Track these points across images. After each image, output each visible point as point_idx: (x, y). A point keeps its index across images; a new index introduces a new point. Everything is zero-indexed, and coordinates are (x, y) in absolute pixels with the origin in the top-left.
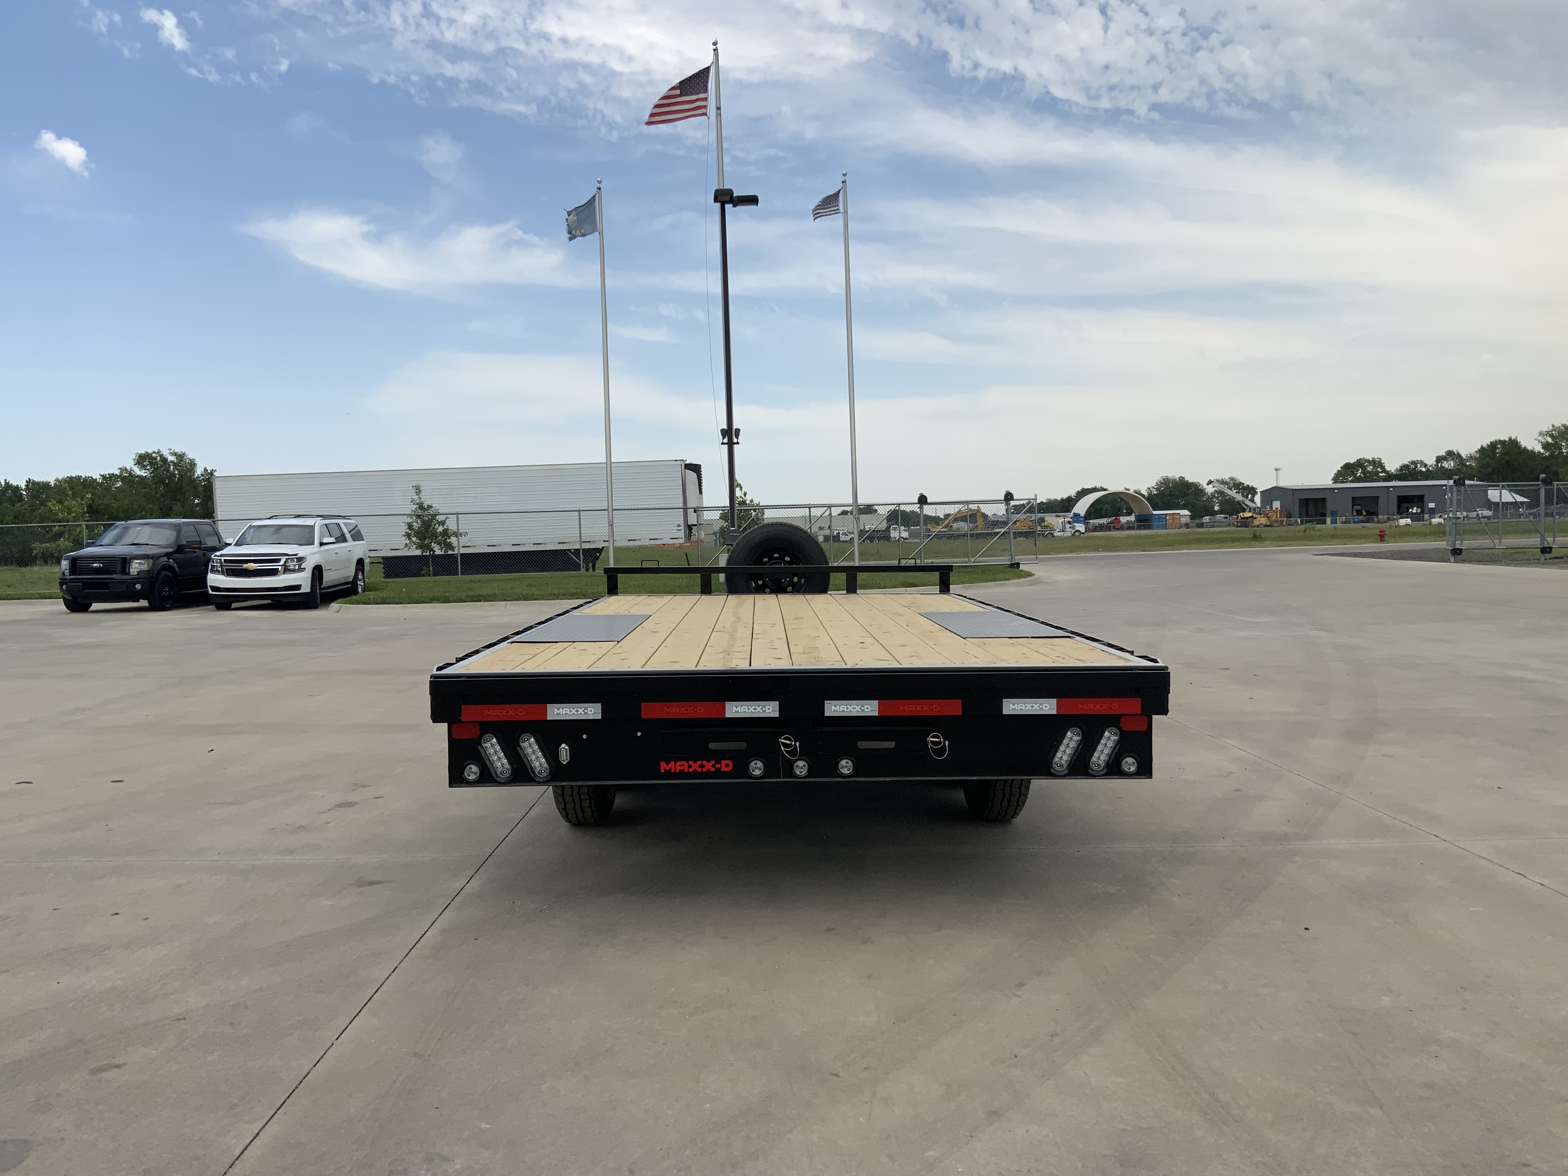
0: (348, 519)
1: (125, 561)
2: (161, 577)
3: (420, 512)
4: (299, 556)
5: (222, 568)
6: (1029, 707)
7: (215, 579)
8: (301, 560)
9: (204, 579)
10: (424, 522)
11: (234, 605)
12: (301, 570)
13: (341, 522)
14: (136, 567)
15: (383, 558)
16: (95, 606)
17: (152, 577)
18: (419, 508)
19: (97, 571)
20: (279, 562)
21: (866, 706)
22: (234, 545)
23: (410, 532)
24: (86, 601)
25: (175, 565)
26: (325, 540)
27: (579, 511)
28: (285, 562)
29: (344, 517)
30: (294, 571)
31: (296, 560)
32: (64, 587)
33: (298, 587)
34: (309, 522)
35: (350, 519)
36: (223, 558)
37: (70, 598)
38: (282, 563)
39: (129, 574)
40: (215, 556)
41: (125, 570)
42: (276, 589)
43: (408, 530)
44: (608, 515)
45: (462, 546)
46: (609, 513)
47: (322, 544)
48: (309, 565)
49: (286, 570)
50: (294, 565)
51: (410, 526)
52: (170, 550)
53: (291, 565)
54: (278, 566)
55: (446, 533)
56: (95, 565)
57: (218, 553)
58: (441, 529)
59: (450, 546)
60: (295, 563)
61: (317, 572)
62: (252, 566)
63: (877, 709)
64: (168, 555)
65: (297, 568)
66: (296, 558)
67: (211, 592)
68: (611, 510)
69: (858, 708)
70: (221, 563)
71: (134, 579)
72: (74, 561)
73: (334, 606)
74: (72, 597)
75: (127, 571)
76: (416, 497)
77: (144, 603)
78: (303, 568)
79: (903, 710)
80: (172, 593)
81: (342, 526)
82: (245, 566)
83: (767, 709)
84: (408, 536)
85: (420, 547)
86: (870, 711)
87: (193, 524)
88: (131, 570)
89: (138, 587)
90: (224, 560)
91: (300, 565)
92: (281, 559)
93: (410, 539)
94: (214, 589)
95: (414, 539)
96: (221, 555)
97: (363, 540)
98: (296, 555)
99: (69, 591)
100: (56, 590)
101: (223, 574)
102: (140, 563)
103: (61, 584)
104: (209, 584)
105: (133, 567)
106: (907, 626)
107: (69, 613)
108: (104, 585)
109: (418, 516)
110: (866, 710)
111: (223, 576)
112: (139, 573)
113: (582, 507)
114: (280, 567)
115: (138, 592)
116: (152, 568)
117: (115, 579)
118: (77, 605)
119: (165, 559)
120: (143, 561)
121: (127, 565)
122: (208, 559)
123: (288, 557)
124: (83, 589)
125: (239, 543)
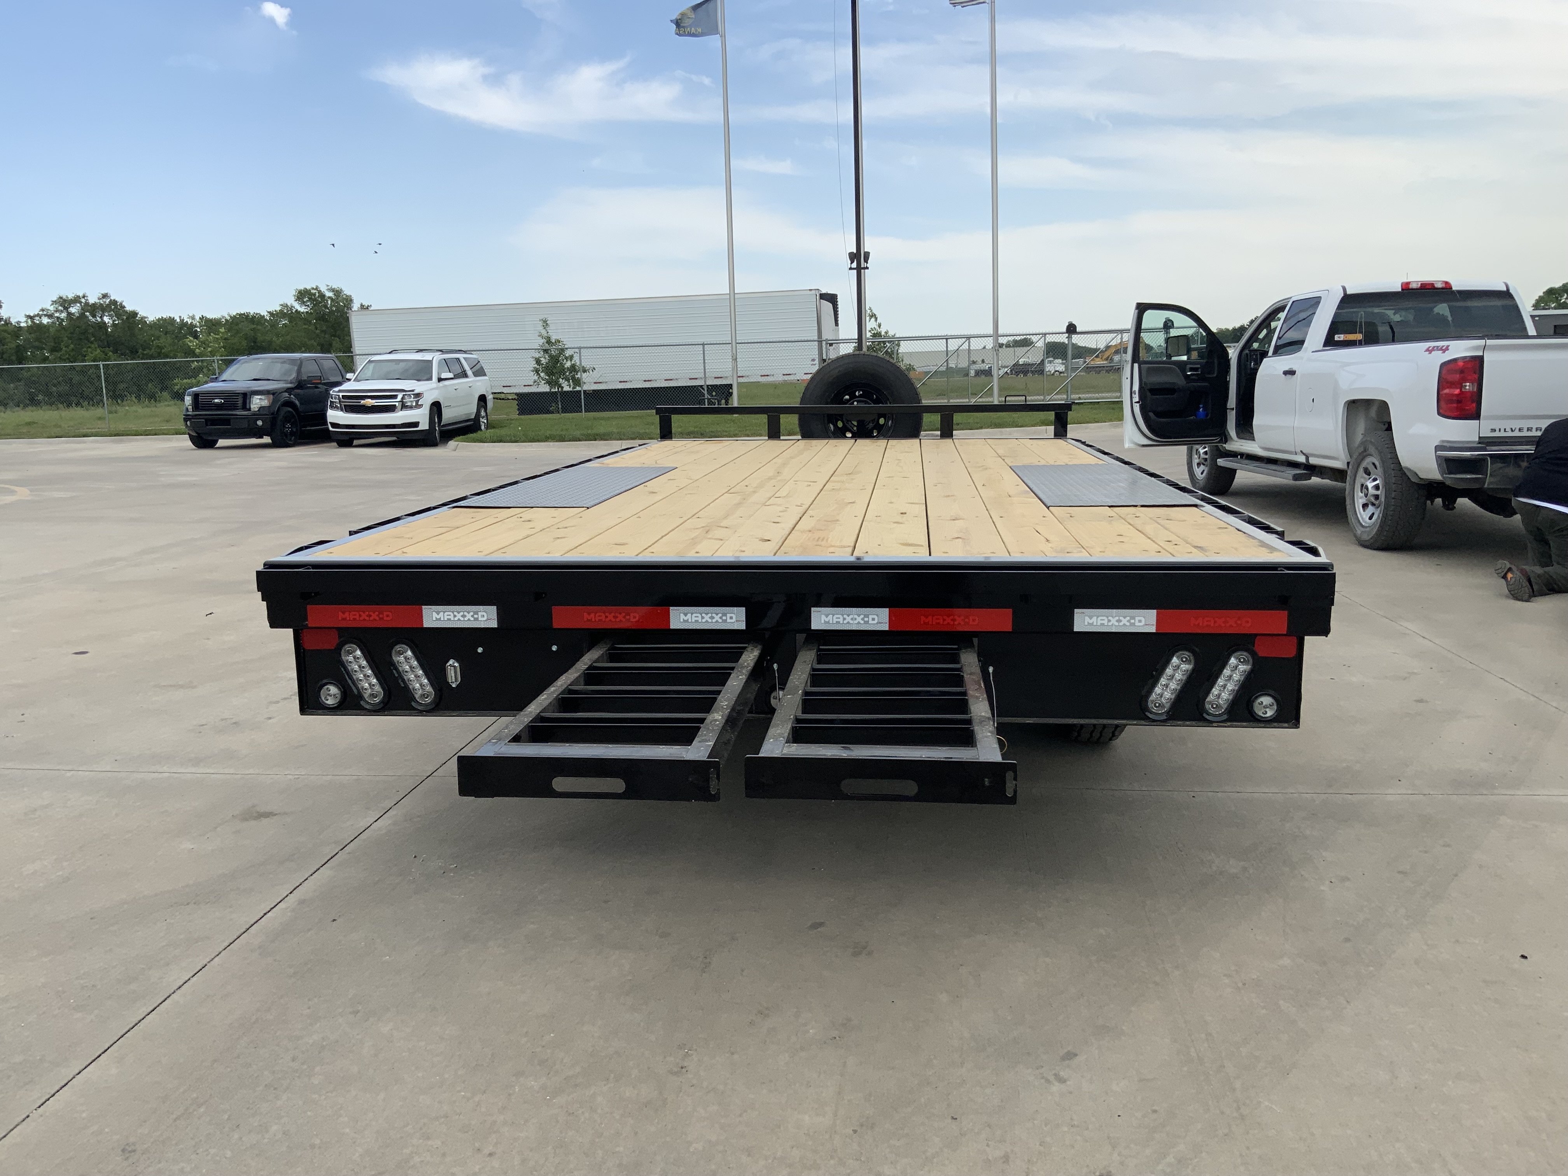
0: (469, 354)
1: (246, 396)
2: (282, 413)
3: (547, 346)
4: (416, 392)
5: (341, 405)
6: (1114, 621)
7: (334, 416)
8: (418, 395)
9: (324, 416)
10: (551, 356)
11: (356, 442)
12: (418, 406)
13: (461, 356)
14: (257, 403)
15: (517, 394)
16: (221, 442)
17: (273, 414)
18: (547, 342)
19: (219, 407)
20: (396, 398)
21: (871, 617)
22: (354, 381)
23: (538, 367)
24: (214, 438)
25: (297, 402)
26: (443, 376)
27: (703, 345)
28: (403, 398)
29: (465, 352)
30: (411, 407)
31: (412, 396)
32: (188, 423)
33: (416, 424)
34: (427, 356)
35: (472, 354)
36: (341, 394)
37: (194, 434)
38: (399, 398)
39: (250, 409)
40: (334, 391)
41: (245, 406)
42: (394, 426)
43: (536, 365)
44: (732, 349)
45: (590, 381)
46: (732, 347)
47: (440, 380)
48: (427, 401)
49: (404, 407)
50: (412, 401)
51: (538, 361)
52: (289, 385)
53: (409, 401)
54: (396, 402)
55: (573, 368)
56: (216, 401)
57: (336, 389)
58: (568, 364)
59: (577, 382)
60: (412, 399)
61: (435, 409)
62: (369, 402)
63: (887, 620)
64: (289, 390)
65: (414, 404)
66: (413, 394)
67: (331, 429)
68: (734, 343)
69: (859, 619)
70: (339, 398)
71: (255, 415)
72: (196, 396)
73: (452, 443)
74: (197, 433)
75: (248, 407)
76: (544, 332)
77: (267, 440)
78: (420, 405)
79: (925, 623)
80: (294, 430)
81: (463, 361)
82: (362, 402)
83: (728, 618)
84: (537, 371)
85: (549, 383)
86: (877, 623)
88: (252, 406)
89: (260, 423)
90: (342, 396)
91: (417, 402)
92: (397, 395)
93: (538, 374)
94: (334, 425)
95: (542, 375)
96: (340, 391)
97: (485, 375)
98: (413, 391)
99: (193, 427)
100: (181, 425)
101: (342, 410)
102: (260, 399)
103: (186, 420)
104: (330, 420)
105: (254, 403)
106: (983, 485)
107: (194, 449)
108: (227, 422)
109: (546, 351)
110: (871, 622)
111: (341, 412)
112: (260, 409)
113: (706, 341)
114: (397, 404)
115: (260, 428)
116: (274, 402)
117: (237, 415)
118: (203, 441)
119: (287, 395)
120: (263, 397)
121: (248, 401)
122: (327, 395)
123: (405, 393)
124: (207, 425)
125: (358, 378)
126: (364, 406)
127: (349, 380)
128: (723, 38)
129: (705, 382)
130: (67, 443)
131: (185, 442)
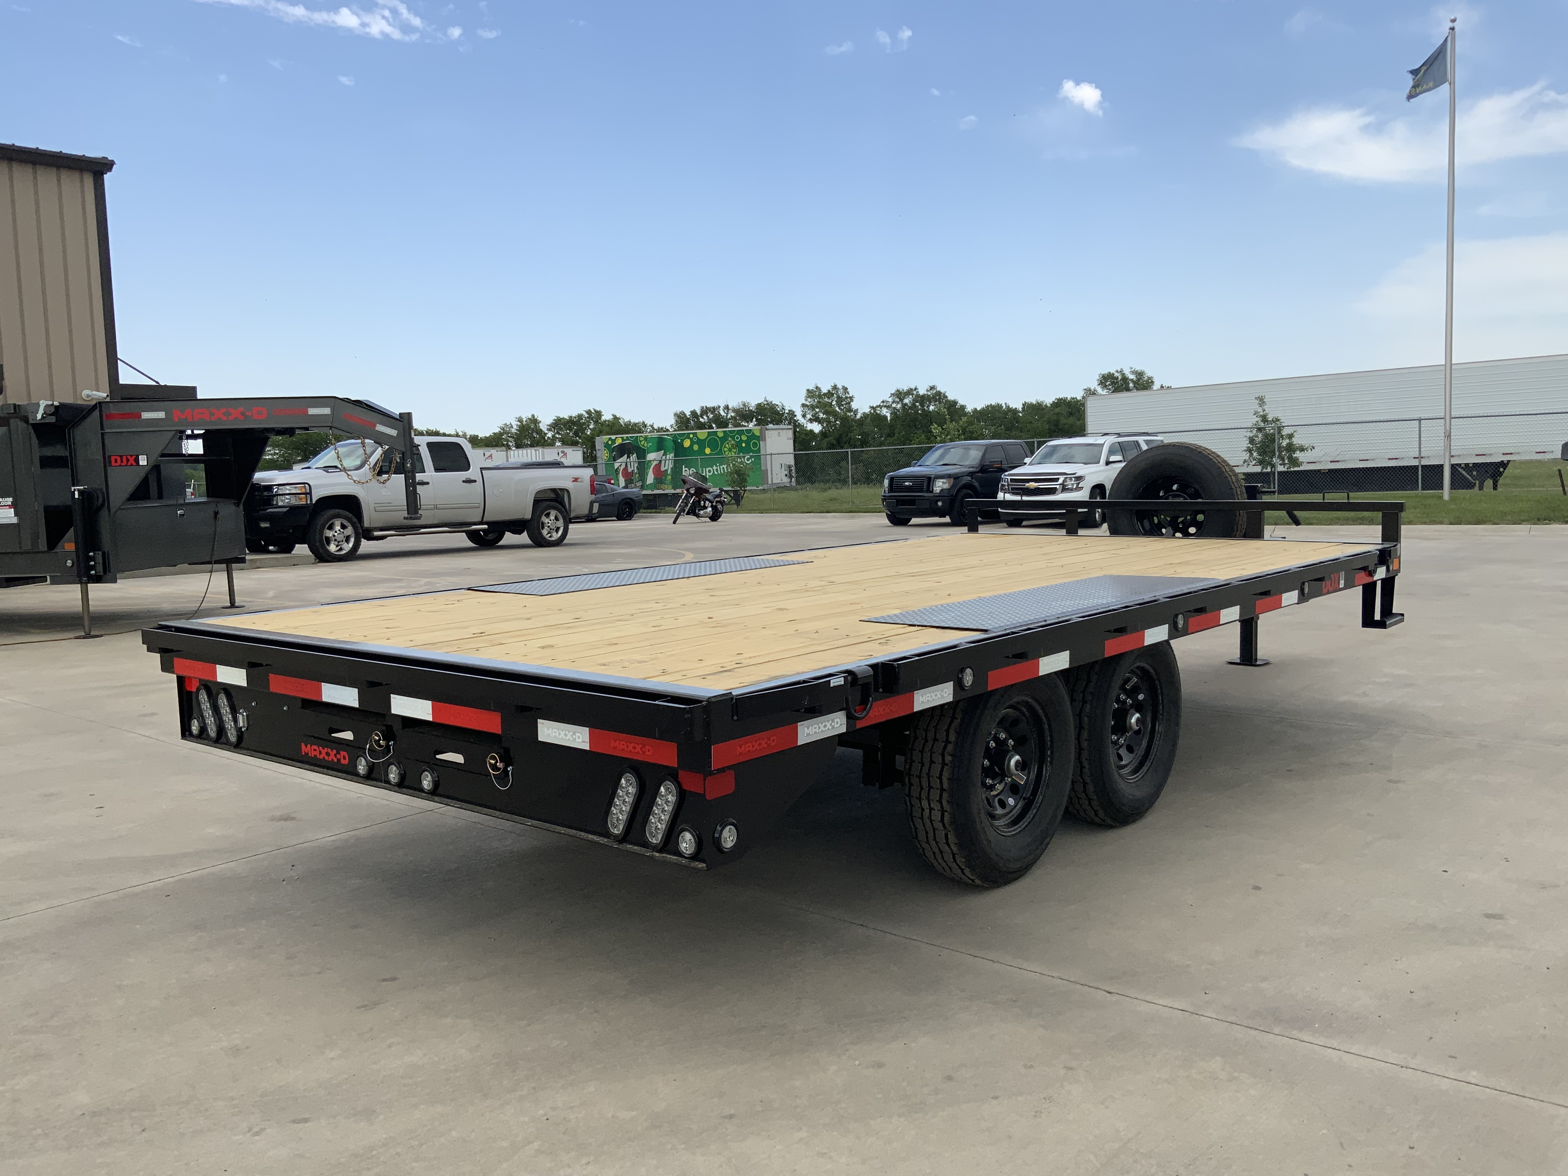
0: (1153, 436)
1: (929, 480)
2: (961, 495)
3: (1262, 425)
4: (1078, 475)
5: (1009, 487)
7: (1003, 498)
8: (1079, 479)
10: (1266, 436)
11: (1024, 523)
12: (1079, 489)
13: (1140, 439)
14: (940, 486)
16: (914, 521)
17: (952, 496)
18: (1262, 421)
19: (908, 489)
20: (1058, 481)
22: (1029, 465)
23: (1251, 446)
24: (906, 517)
25: (976, 484)
26: (1112, 459)
27: (1420, 420)
28: (1064, 481)
29: (1147, 434)
30: (1071, 490)
31: (1073, 479)
32: (886, 503)
34: (1100, 440)
35: (1157, 436)
36: (1009, 478)
37: (889, 513)
38: (1060, 481)
39: (932, 492)
40: (1005, 475)
41: (929, 490)
43: (1249, 445)
44: (1445, 425)
45: (1308, 461)
46: (1445, 422)
47: (1108, 463)
48: (1089, 483)
49: (1064, 489)
50: (1073, 484)
51: (1252, 440)
52: (975, 470)
53: (1070, 484)
54: (1056, 485)
55: (1291, 448)
56: (906, 484)
57: (1006, 473)
58: (1285, 443)
59: (1294, 462)
60: (1073, 482)
61: (1096, 490)
62: (1033, 485)
64: (971, 474)
65: (1075, 487)
66: (1074, 477)
68: (1449, 418)
70: (1008, 482)
71: (937, 496)
72: (892, 479)
74: (890, 512)
75: (931, 490)
76: (1260, 410)
77: (947, 519)
78: (1080, 488)
81: (1144, 444)
82: (1027, 484)
84: (1250, 450)
85: (1261, 462)
87: (1001, 445)
88: (935, 489)
89: (940, 504)
90: (1011, 479)
91: (1079, 484)
92: (1058, 479)
93: (1251, 454)
95: (1255, 454)
96: (1011, 475)
98: (1074, 474)
99: (888, 506)
100: (880, 505)
102: (943, 482)
103: (884, 500)
105: (937, 486)
107: (891, 526)
108: (912, 502)
109: (1260, 430)
111: (1009, 494)
112: (942, 490)
113: (1423, 416)
114: (1058, 486)
115: (939, 508)
116: (952, 487)
117: (924, 496)
118: (899, 519)
119: (969, 478)
120: (944, 480)
121: (931, 485)
122: (999, 480)
123: (1066, 476)
124: (897, 505)
125: (1033, 462)
126: (1027, 489)
127: (1026, 464)
128: (1452, 85)
129: (1420, 462)
130: (814, 517)
131: (882, 520)
